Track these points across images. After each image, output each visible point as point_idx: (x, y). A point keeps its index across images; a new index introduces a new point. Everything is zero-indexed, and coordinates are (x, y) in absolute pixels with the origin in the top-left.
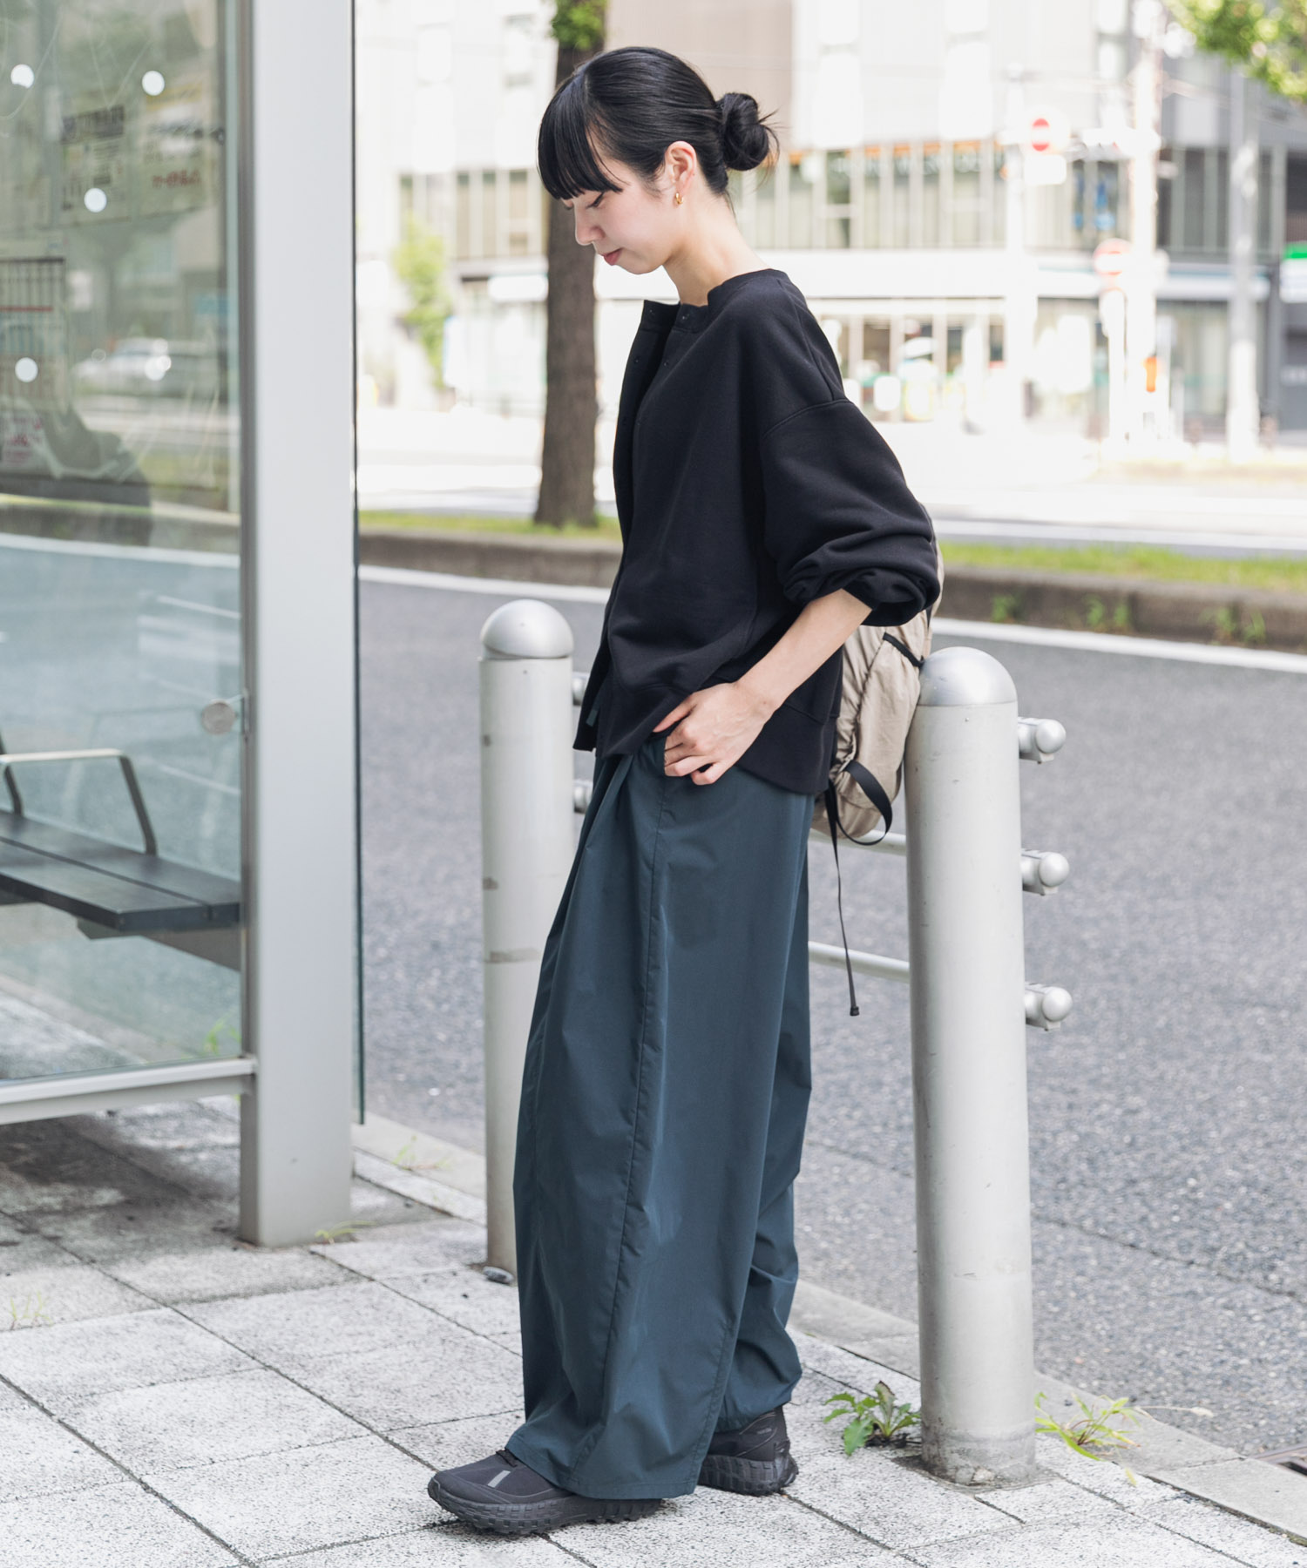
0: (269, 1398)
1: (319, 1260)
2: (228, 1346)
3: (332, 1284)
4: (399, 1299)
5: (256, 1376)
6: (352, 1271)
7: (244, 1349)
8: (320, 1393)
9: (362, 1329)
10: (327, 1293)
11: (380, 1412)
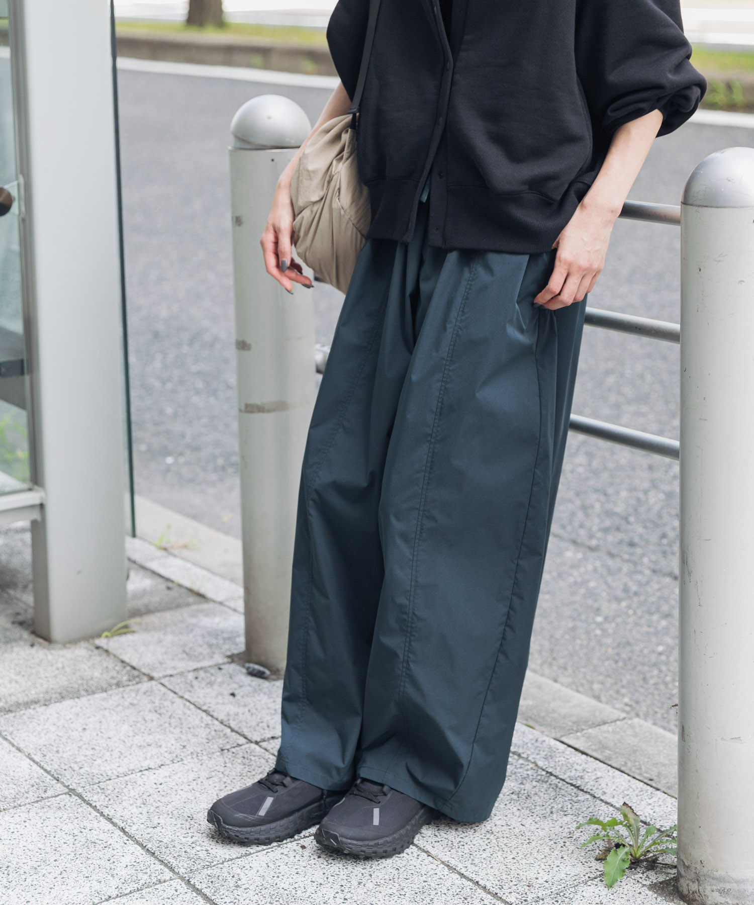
0: (76, 832)
1: (104, 655)
2: (35, 766)
3: (118, 685)
4: (178, 701)
5: (62, 803)
6: (134, 668)
7: (49, 769)
8: (122, 825)
9: (149, 739)
10: (115, 697)
11: (178, 846)
